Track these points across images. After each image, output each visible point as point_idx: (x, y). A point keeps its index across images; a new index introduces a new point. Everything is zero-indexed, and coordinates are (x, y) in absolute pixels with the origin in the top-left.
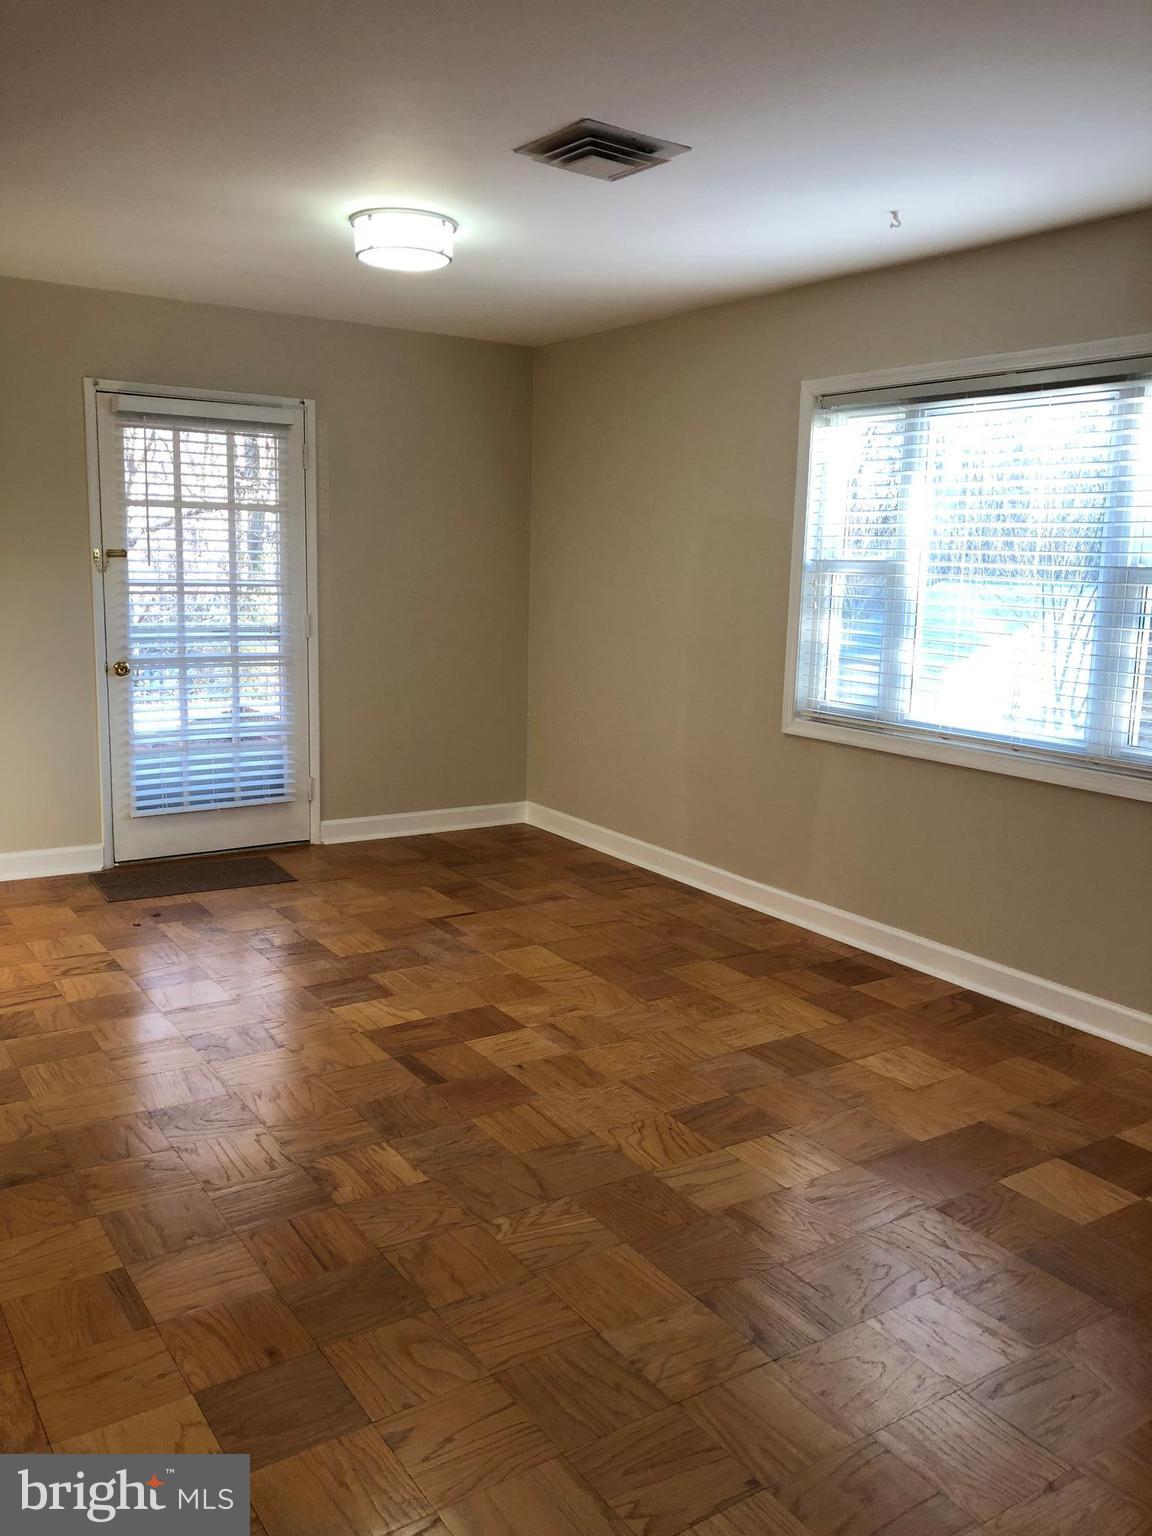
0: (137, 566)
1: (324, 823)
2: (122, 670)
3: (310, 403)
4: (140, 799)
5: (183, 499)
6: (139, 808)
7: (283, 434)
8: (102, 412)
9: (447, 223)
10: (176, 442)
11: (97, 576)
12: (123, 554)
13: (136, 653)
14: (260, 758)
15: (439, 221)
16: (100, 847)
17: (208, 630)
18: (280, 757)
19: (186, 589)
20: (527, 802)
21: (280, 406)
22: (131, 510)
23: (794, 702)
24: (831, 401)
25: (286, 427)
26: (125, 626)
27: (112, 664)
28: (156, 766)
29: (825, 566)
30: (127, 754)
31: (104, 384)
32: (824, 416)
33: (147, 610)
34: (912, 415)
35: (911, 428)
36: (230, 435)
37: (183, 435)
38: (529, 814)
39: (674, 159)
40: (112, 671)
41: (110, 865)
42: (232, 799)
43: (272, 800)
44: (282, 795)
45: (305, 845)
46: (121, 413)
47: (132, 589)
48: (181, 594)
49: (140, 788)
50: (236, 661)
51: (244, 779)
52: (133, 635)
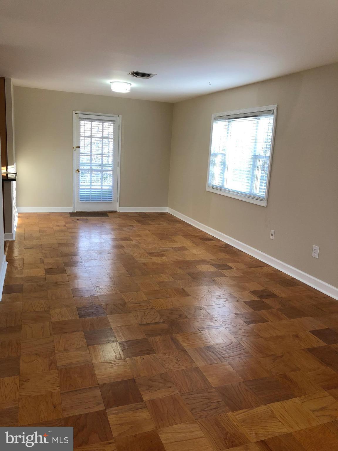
0: (82, 150)
1: (120, 207)
2: (78, 171)
3: (121, 116)
4: (81, 198)
5: (92, 136)
6: (81, 200)
7: (114, 123)
8: (76, 118)
9: (128, 84)
10: (91, 124)
11: (74, 152)
12: (79, 147)
13: (81, 168)
14: (106, 192)
15: (126, 84)
16: (72, 207)
17: (97, 164)
18: (111, 192)
19: (92, 155)
20: (168, 207)
21: (114, 117)
22: (81, 138)
23: (208, 184)
24: (217, 118)
25: (115, 121)
26: (79, 162)
27: (76, 170)
28: (84, 192)
29: (215, 154)
30: (78, 189)
31: (77, 112)
32: (216, 121)
33: (84, 159)
34: (229, 122)
35: (229, 125)
36: (103, 123)
37: (93, 123)
38: (167, 210)
39: (154, 77)
40: (76, 171)
41: (74, 211)
42: (100, 200)
43: (109, 201)
44: (111, 200)
45: (116, 211)
46: (80, 118)
47: (81, 154)
48: (91, 156)
49: (81, 196)
50: (102, 171)
51: (103, 196)
52: (81, 164)
